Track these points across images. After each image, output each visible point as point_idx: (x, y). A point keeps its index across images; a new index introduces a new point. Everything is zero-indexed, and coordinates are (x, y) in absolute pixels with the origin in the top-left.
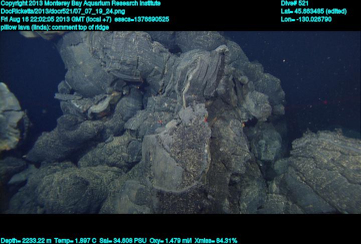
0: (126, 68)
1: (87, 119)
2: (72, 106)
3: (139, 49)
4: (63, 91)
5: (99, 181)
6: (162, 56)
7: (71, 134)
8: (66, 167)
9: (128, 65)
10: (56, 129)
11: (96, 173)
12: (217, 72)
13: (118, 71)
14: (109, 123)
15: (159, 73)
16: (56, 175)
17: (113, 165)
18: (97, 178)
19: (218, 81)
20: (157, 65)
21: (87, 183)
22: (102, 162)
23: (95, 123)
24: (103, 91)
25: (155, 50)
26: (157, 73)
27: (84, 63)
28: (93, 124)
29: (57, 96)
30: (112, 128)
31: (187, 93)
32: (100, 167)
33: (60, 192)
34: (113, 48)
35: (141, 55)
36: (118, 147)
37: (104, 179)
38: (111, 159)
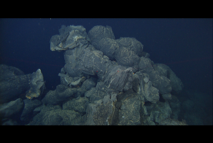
0: (87, 70)
1: (70, 87)
2: (65, 80)
3: (95, 62)
4: (62, 73)
5: (68, 119)
6: (106, 65)
7: (61, 94)
8: (56, 108)
9: (88, 69)
10: (55, 90)
11: (68, 114)
12: (124, 80)
13: (84, 71)
14: (79, 89)
15: (103, 73)
16: (51, 112)
17: (77, 111)
18: (67, 117)
19: (125, 84)
20: (102, 69)
21: (62, 119)
22: (72, 109)
23: (73, 89)
24: (78, 76)
25: (102, 62)
26: (102, 73)
27: (72, 63)
28: (72, 90)
29: (60, 75)
30: (80, 92)
31: (109, 88)
32: (70, 111)
33: (50, 121)
34: (83, 60)
35: (95, 64)
36: (80, 103)
37: (71, 118)
38: (76, 108)
